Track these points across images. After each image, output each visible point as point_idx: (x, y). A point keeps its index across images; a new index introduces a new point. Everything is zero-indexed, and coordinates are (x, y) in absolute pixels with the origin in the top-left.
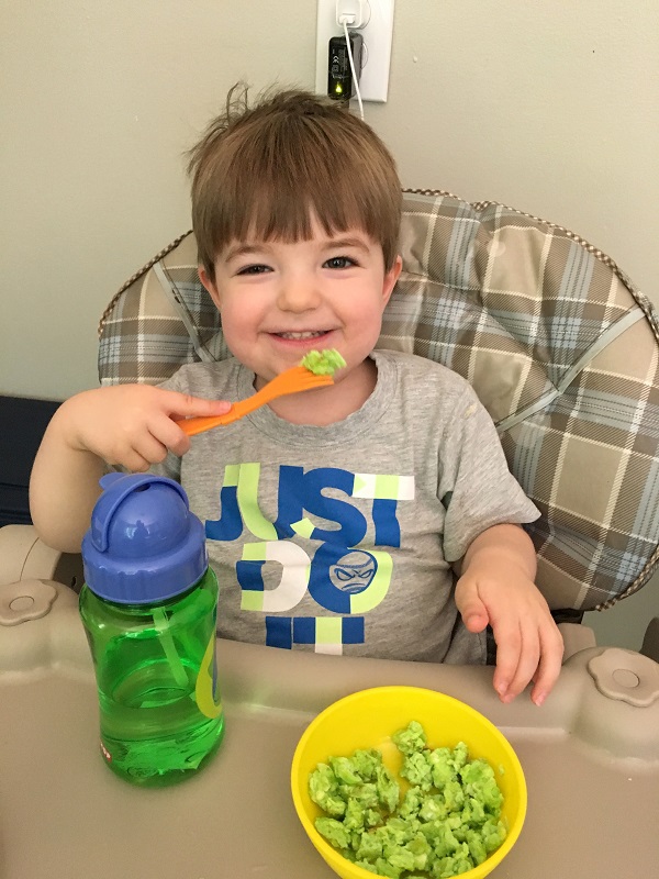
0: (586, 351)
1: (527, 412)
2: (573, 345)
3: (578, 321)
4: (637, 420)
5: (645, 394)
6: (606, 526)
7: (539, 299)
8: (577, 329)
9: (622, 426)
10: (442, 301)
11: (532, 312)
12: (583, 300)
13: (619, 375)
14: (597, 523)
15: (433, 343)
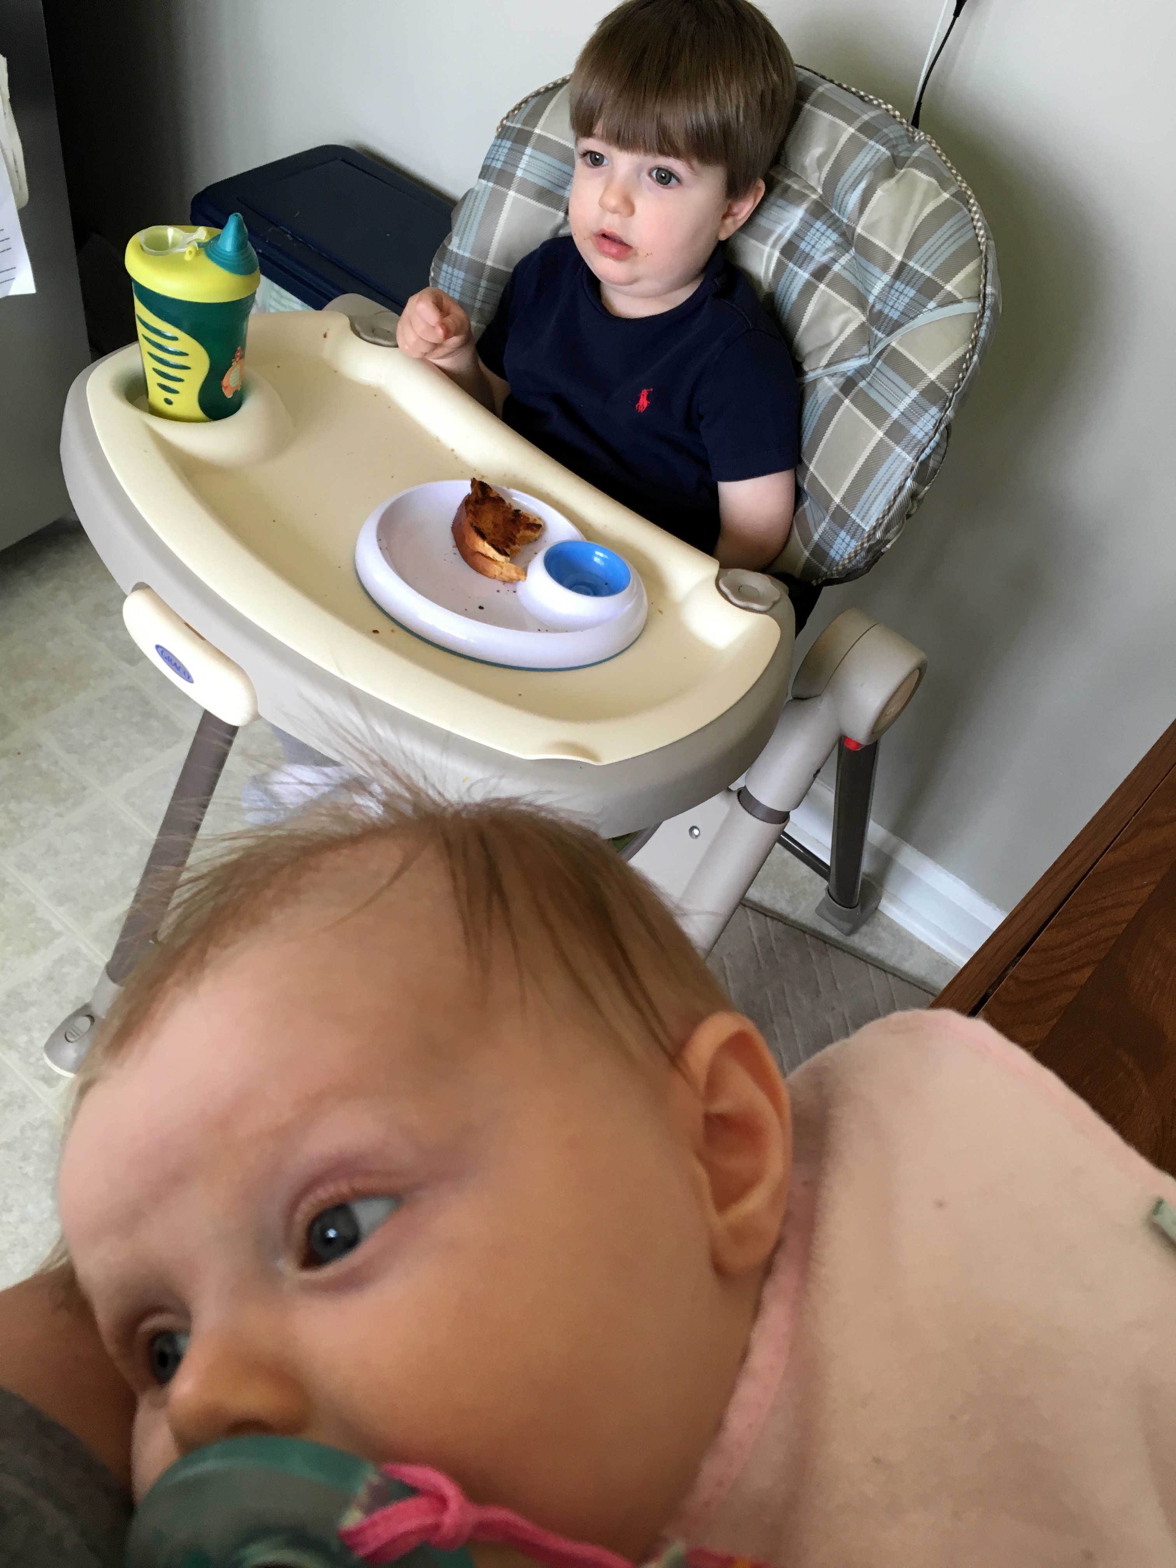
0: (902, 325)
1: (833, 369)
2: (895, 315)
3: (912, 293)
4: (902, 407)
5: (923, 385)
6: (837, 500)
7: (899, 258)
8: (907, 300)
9: (887, 408)
10: (818, 224)
11: (885, 269)
12: (928, 274)
13: (912, 359)
14: (832, 495)
15: (791, 265)
